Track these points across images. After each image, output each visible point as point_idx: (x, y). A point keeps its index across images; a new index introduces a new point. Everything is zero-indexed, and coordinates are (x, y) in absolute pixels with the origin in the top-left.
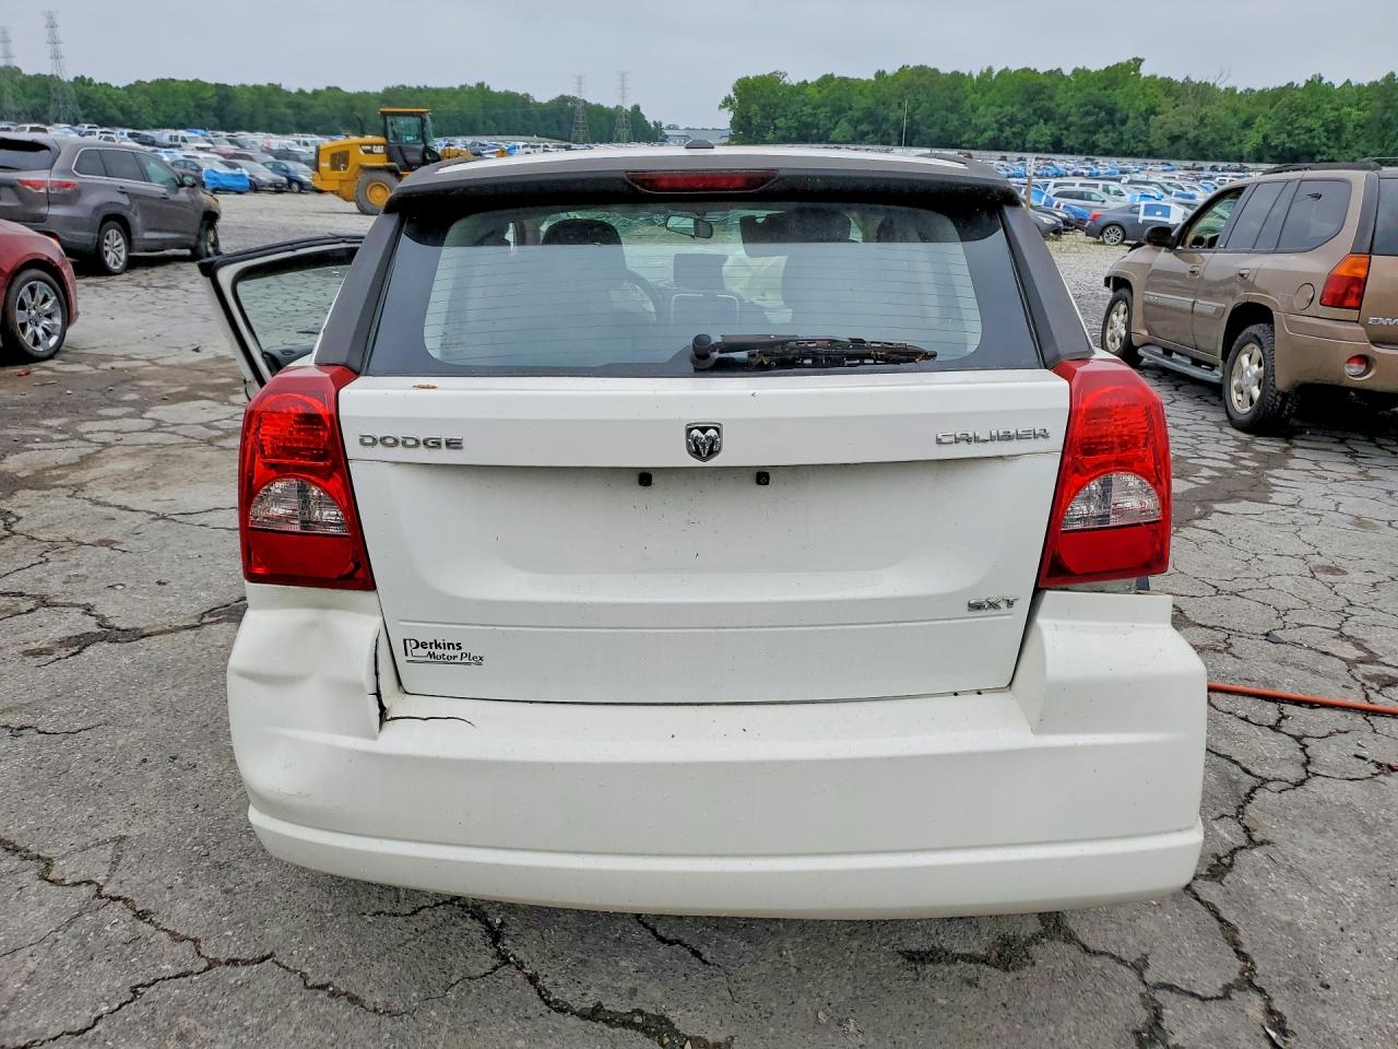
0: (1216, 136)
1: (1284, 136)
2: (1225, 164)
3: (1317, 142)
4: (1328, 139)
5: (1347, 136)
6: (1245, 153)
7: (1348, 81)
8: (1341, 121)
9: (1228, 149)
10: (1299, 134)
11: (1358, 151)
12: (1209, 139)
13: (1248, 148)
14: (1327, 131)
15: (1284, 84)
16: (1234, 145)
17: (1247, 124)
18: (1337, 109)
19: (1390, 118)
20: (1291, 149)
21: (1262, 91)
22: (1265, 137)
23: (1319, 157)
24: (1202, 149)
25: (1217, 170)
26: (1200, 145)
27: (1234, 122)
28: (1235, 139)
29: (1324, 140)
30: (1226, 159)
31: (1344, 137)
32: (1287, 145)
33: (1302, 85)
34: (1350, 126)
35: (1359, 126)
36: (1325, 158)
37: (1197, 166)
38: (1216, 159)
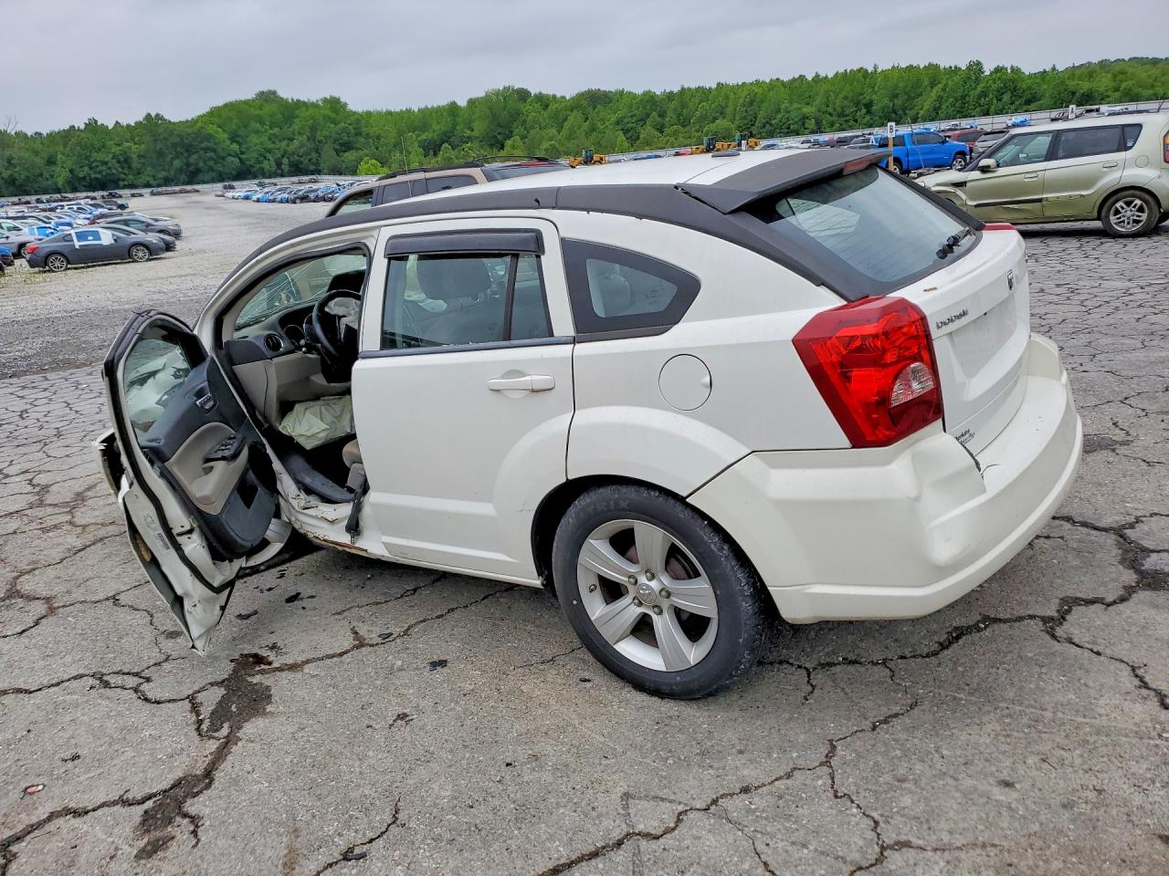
0: (27, 174)
1: (86, 168)
2: (48, 196)
3: (114, 171)
4: (123, 168)
5: (135, 165)
6: (60, 184)
7: (117, 122)
8: (125, 153)
9: (44, 184)
10: (97, 166)
11: (148, 176)
12: (23, 177)
13: (60, 182)
14: (119, 162)
15: (67, 127)
16: (47, 179)
17: (51, 161)
18: (119, 145)
19: (161, 149)
20: (97, 179)
21: (51, 134)
22: (71, 171)
23: (121, 183)
24: (21, 185)
25: (42, 202)
26: (17, 183)
27: (39, 161)
28: (46, 175)
29: (120, 170)
30: (45, 192)
31: (133, 166)
32: (93, 176)
33: (82, 127)
34: (134, 156)
35: (140, 156)
36: (126, 183)
37: (23, 200)
38: (36, 193)
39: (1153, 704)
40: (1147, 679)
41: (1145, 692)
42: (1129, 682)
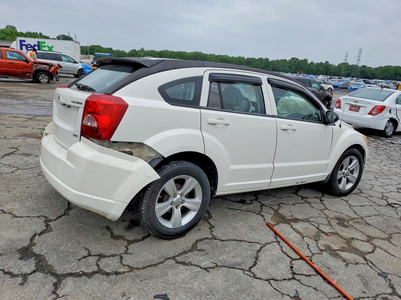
39: (5, 210)
40: (10, 215)
41: (9, 212)
42: (14, 212)
